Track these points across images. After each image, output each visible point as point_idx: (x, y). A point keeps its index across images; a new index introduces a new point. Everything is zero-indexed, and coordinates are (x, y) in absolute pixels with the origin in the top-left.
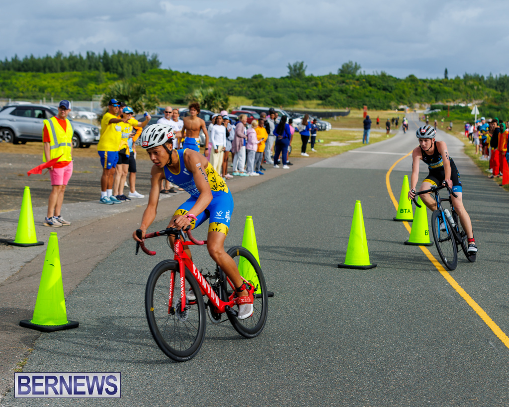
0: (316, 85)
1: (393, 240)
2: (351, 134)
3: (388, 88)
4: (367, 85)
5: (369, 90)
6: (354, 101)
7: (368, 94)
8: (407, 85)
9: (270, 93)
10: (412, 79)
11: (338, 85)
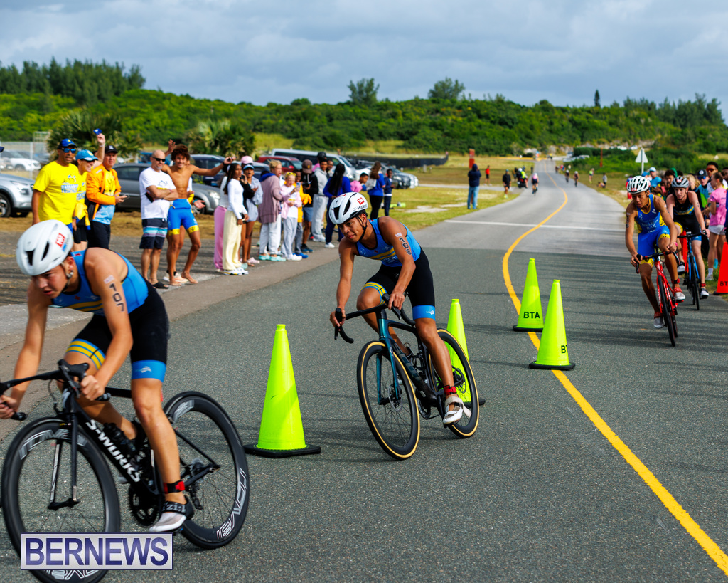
0: (394, 116)
1: (512, 361)
2: (449, 193)
3: (506, 120)
4: (475, 115)
5: (476, 124)
6: (455, 141)
7: (476, 130)
8: (537, 117)
9: (321, 129)
10: (544, 106)
11: (428, 116)
